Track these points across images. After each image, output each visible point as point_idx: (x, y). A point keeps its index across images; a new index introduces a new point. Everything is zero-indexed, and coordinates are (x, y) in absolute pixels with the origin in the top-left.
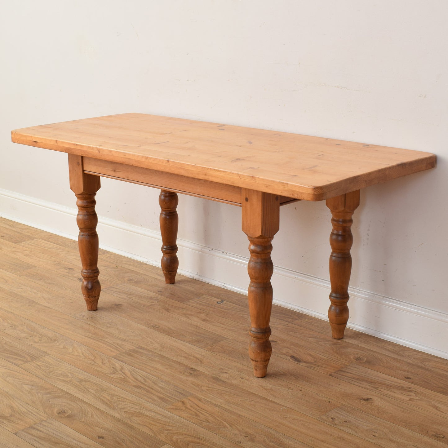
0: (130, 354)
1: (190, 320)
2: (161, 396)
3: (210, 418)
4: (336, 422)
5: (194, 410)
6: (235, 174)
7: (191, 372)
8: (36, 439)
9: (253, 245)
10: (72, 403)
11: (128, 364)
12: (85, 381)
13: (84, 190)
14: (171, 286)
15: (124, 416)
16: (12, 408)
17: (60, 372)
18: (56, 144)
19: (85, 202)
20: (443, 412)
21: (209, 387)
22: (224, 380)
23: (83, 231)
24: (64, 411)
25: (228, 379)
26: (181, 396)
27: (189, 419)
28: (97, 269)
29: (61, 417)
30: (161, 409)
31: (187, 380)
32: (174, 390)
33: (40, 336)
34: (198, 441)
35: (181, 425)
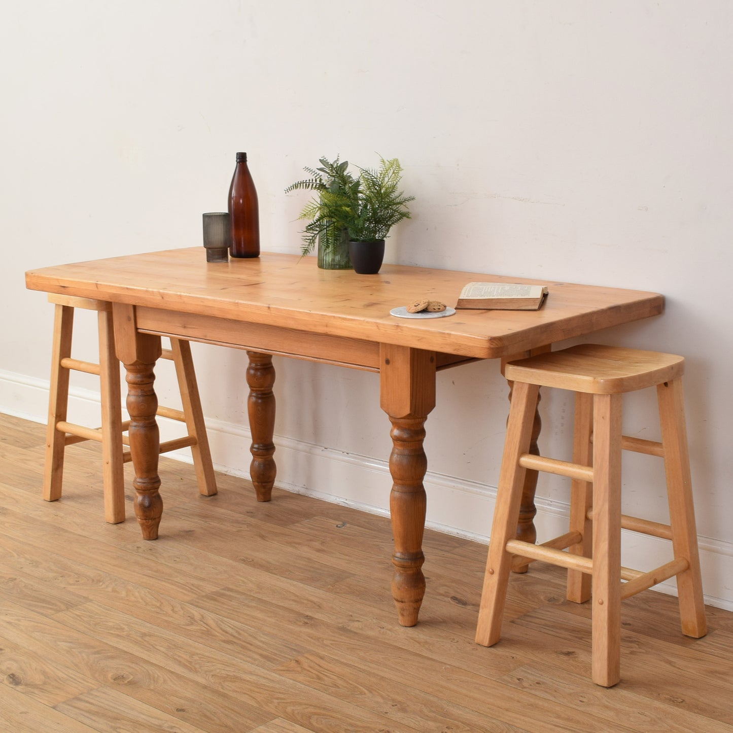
0: (212, 597)
1: (299, 550)
2: (264, 653)
3: (340, 682)
4: (525, 684)
5: (314, 672)
6: (372, 322)
7: (306, 621)
8: (85, 714)
9: (398, 429)
10: (133, 665)
11: (212, 612)
12: (150, 636)
13: (138, 357)
14: (266, 505)
15: (212, 681)
16: (44, 673)
17: (111, 624)
18: (96, 289)
19: (139, 375)
20: (679, 669)
21: (334, 641)
22: (355, 631)
23: (137, 420)
24: (123, 676)
25: (361, 629)
26: (294, 653)
27: (307, 683)
28: (158, 477)
29: (119, 684)
30: (266, 671)
31: (301, 632)
32: (284, 646)
33: (76, 576)
34: (324, 712)
35: (297, 692)
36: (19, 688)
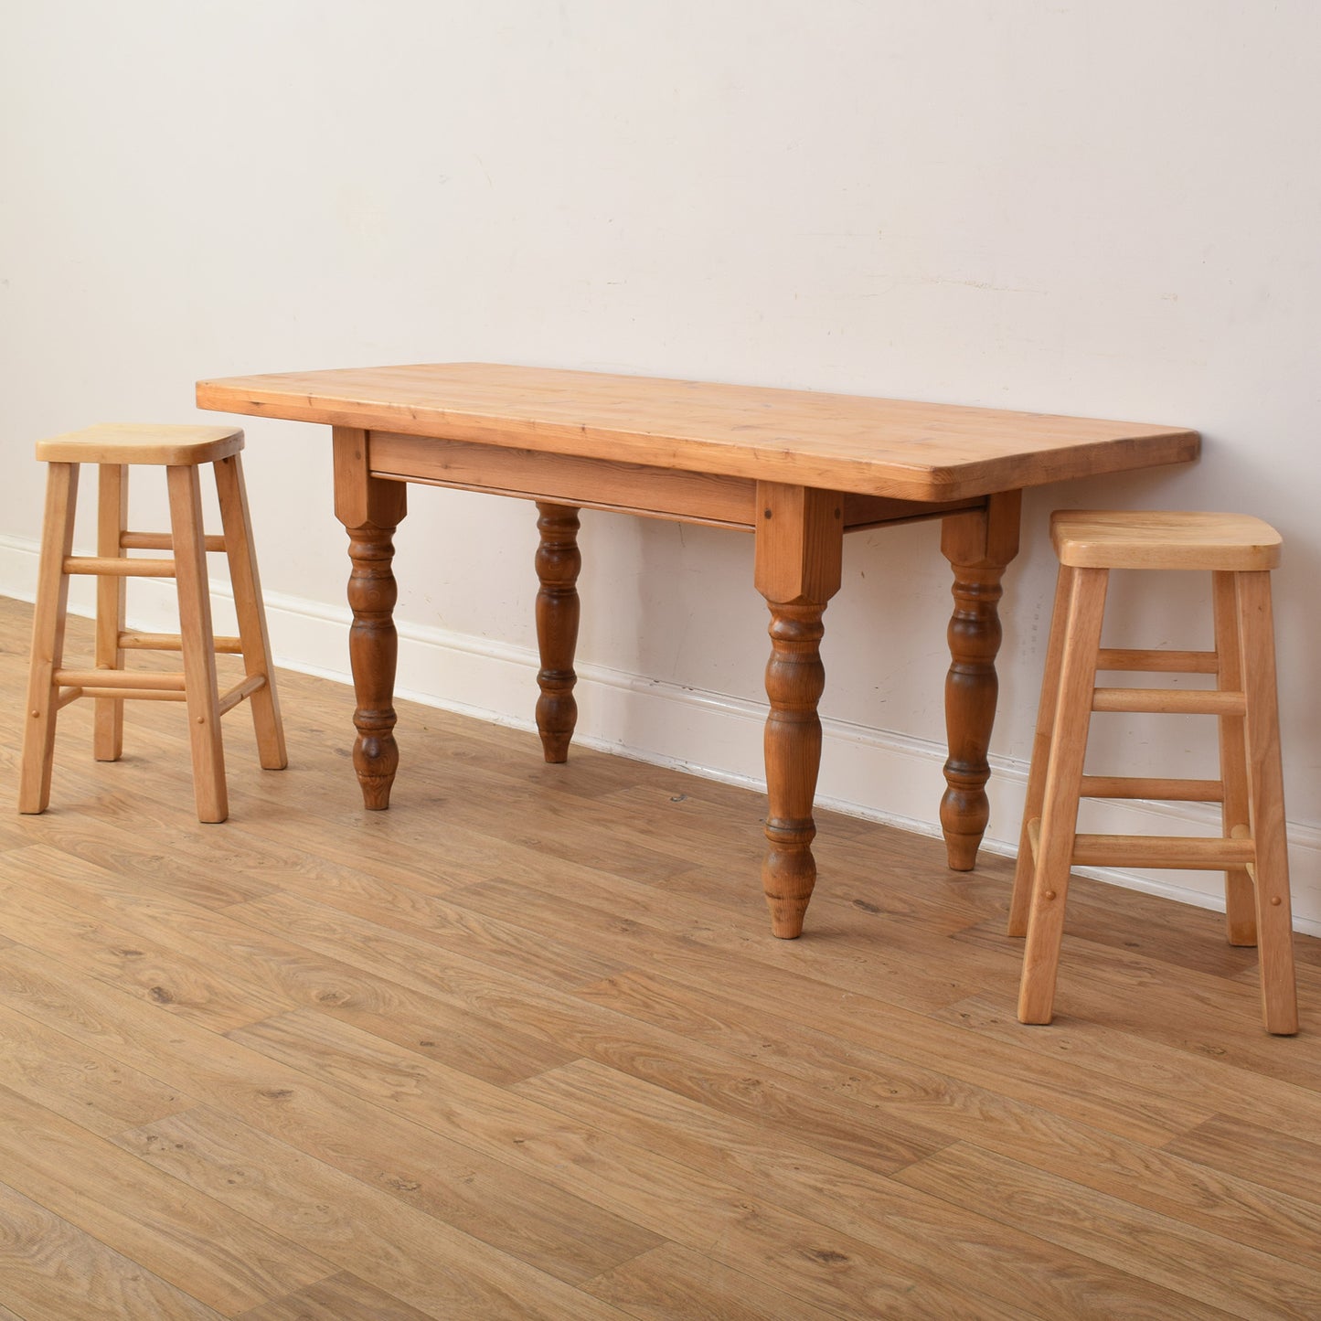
0: (477, 891)
1: (611, 830)
2: (559, 969)
3: (679, 1012)
4: (972, 1022)
6: (746, 449)
7: (624, 926)
8: (273, 1044)
9: (781, 621)
10: (350, 981)
11: (475, 911)
12: (377, 941)
13: (370, 516)
14: (559, 767)
15: (477, 1006)
16: (209, 988)
17: (315, 923)
18: (308, 407)
19: (370, 546)
20: (1215, 1007)
21: (670, 955)
22: (704, 942)
23: (363, 617)
24: (334, 995)
25: (714, 940)
26: (606, 970)
27: (627, 1012)
28: (392, 711)
29: (329, 1006)
30: (561, 994)
31: (617, 942)
32: (590, 959)
33: (259, 856)
34: (654, 1052)
35: (612, 1023)
36: (170, 1007)
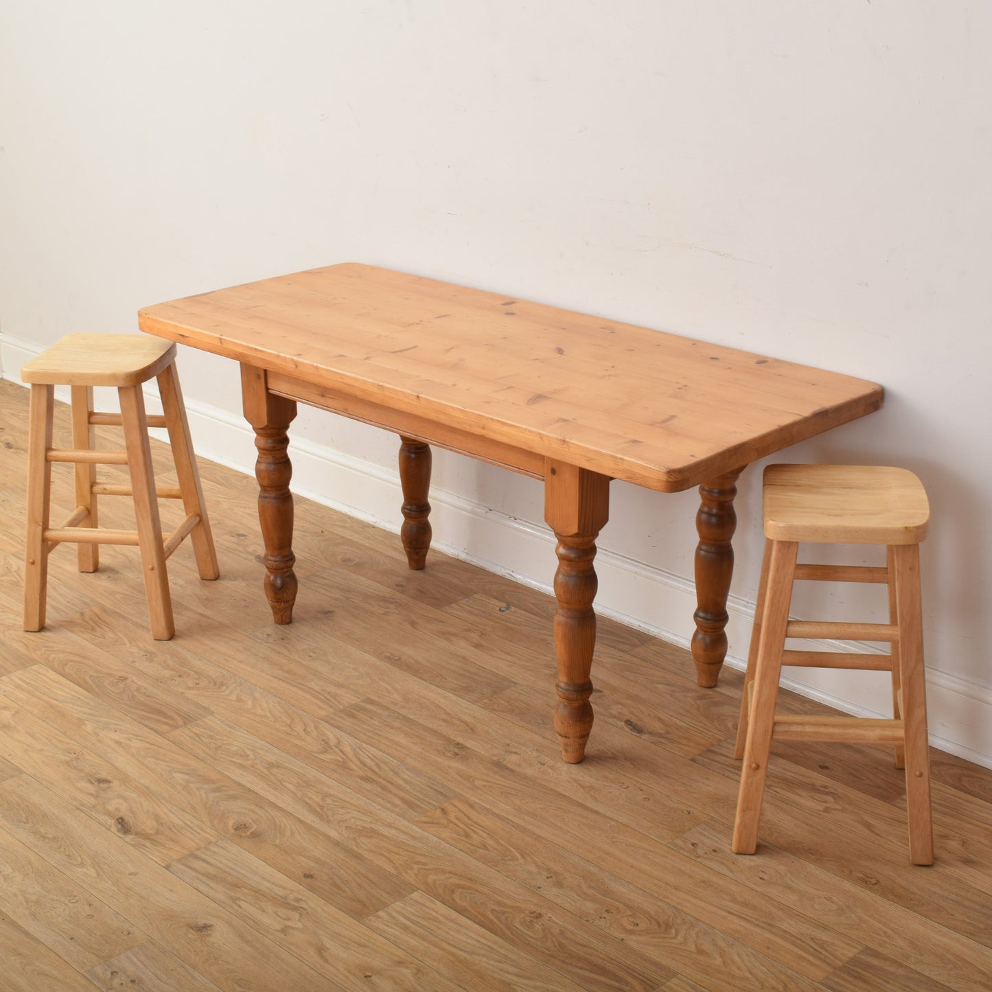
0: (352, 712)
1: (454, 644)
2: (407, 797)
3: (490, 842)
4: (699, 851)
5: (462, 826)
6: (535, 432)
7: (456, 750)
8: (200, 876)
9: (564, 547)
10: (257, 810)
11: (349, 734)
12: (278, 767)
13: (269, 421)
14: (419, 574)
15: (346, 835)
16: (157, 818)
17: (234, 748)
18: (220, 344)
19: (270, 441)
20: (879, 836)
21: (487, 781)
22: (512, 767)
23: (267, 490)
24: (245, 825)
25: (519, 765)
26: (440, 797)
27: (453, 842)
28: (291, 553)
29: (241, 836)
30: (407, 824)
31: (449, 767)
32: (429, 786)
33: (196, 676)
34: (470, 884)
35: (440, 854)
36: (129, 838)
